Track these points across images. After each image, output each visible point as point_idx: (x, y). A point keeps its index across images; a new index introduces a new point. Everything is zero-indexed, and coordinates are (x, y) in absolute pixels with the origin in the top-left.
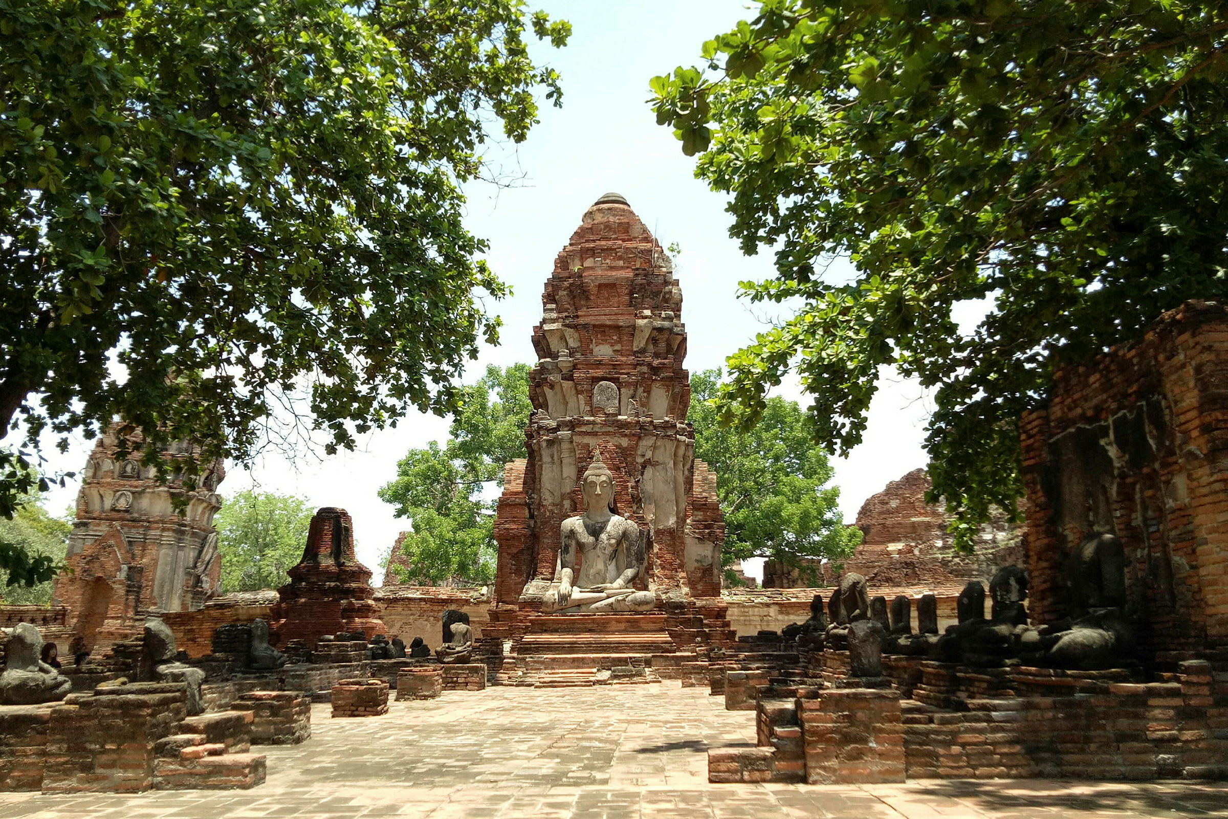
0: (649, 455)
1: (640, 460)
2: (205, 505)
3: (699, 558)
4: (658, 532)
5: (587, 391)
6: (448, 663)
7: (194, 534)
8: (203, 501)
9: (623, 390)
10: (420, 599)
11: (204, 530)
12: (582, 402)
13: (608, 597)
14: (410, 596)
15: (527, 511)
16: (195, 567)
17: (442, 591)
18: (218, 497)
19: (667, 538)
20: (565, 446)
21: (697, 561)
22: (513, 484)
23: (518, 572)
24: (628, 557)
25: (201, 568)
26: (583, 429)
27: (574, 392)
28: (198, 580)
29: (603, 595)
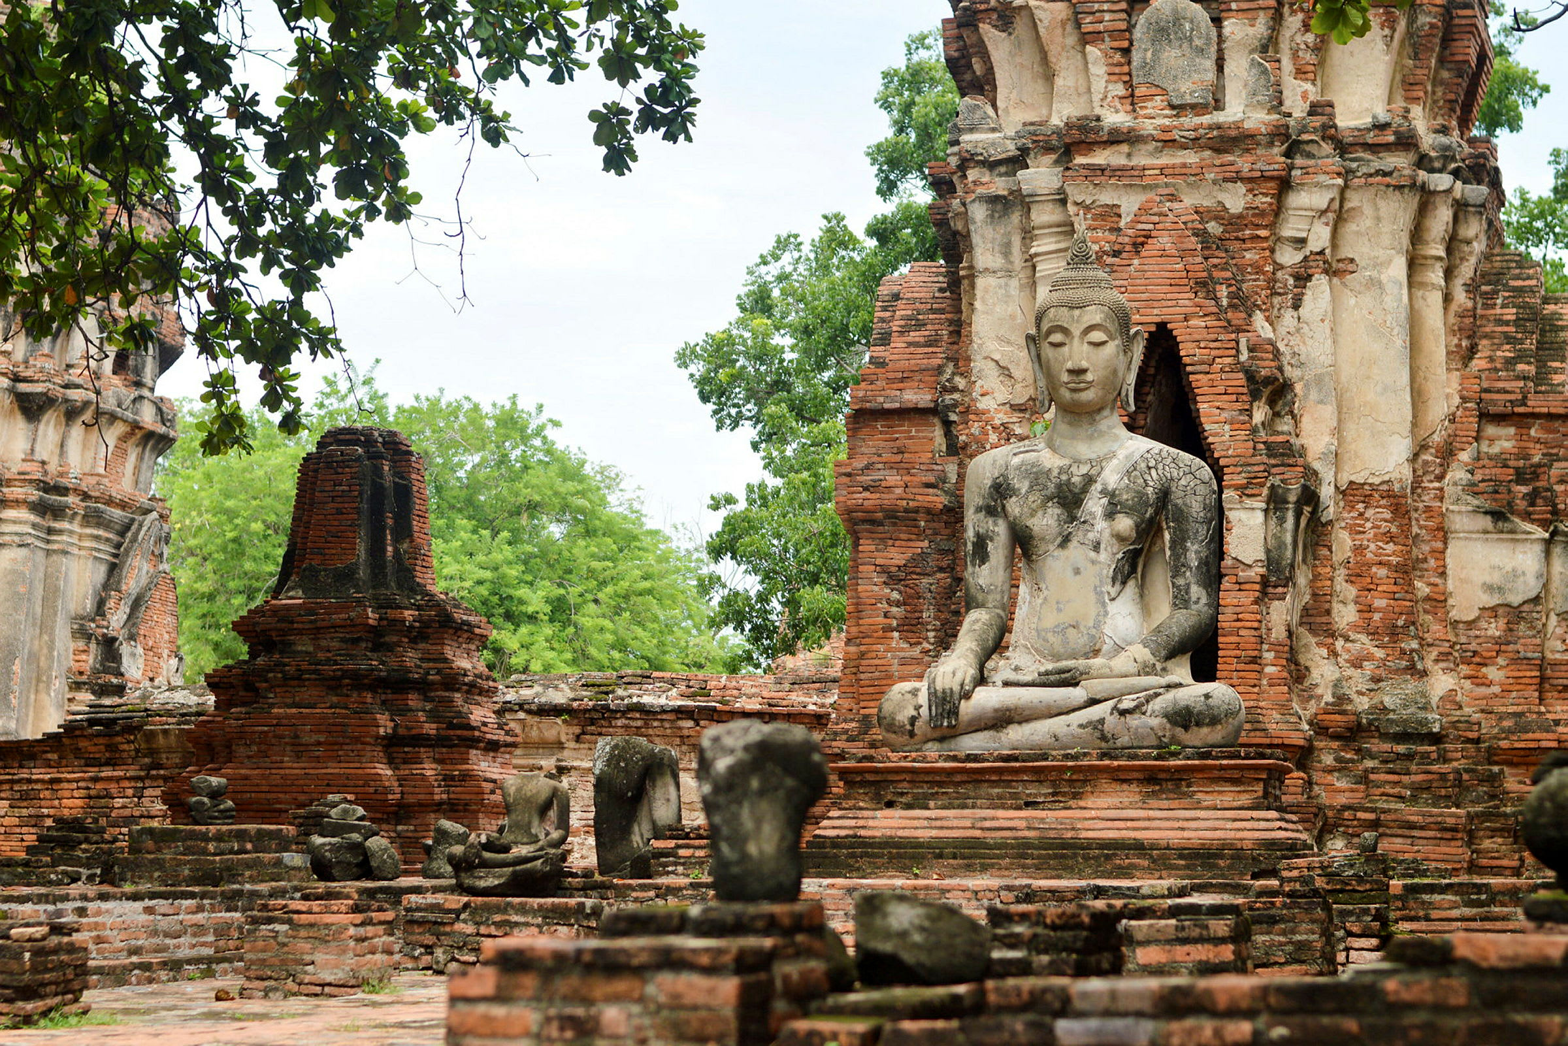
0: (1320, 237)
1: (1289, 257)
2: (120, 429)
3: (1495, 578)
4: (1351, 493)
5: (1114, 34)
6: (486, 892)
7: (93, 518)
8: (113, 418)
9: (1229, 26)
10: (680, 712)
11: (123, 505)
12: (1099, 70)
13: (1093, 702)
14: (647, 700)
15: (938, 433)
16: (100, 608)
17: (748, 687)
18: (160, 406)
19: (1379, 515)
20: (1043, 215)
21: (1489, 588)
22: (898, 343)
23: (910, 627)
24: (1176, 572)
25: (116, 619)
26: (1100, 158)
27: (1072, 40)
28: (109, 647)
29: (1077, 694)
